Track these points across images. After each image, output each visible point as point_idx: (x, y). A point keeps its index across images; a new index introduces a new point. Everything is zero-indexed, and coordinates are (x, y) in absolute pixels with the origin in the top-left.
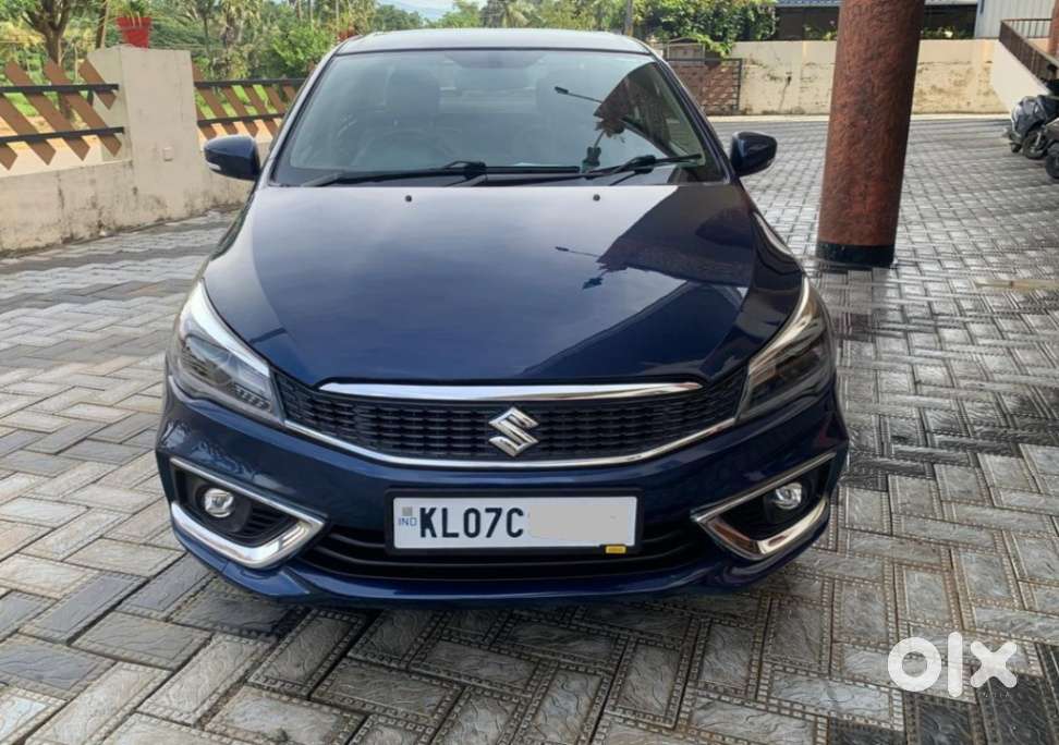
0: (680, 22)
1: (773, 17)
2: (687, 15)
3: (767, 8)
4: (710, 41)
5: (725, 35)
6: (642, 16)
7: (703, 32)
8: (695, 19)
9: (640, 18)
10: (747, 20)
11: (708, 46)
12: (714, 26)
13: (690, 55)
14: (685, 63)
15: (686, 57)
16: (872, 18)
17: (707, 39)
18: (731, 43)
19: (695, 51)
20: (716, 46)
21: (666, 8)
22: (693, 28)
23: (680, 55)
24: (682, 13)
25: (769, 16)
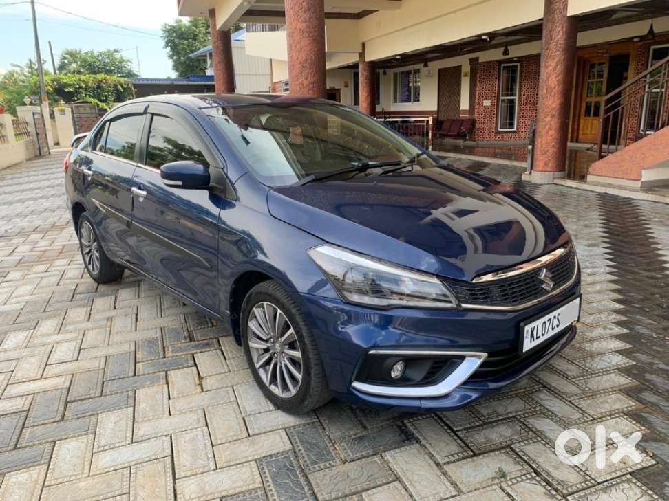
0: (77, 91)
1: (133, 89)
2: (81, 87)
3: (128, 85)
4: (99, 102)
5: (106, 99)
6: (52, 88)
7: (94, 97)
8: (86, 90)
9: (51, 89)
10: (118, 90)
11: (98, 106)
12: (99, 94)
13: (88, 110)
14: (86, 115)
15: (85, 112)
16: (310, 89)
17: (96, 101)
18: (111, 104)
19: (91, 108)
20: (102, 105)
21: (65, 83)
22: (86, 95)
23: (82, 110)
24: (78, 86)
25: (130, 89)
